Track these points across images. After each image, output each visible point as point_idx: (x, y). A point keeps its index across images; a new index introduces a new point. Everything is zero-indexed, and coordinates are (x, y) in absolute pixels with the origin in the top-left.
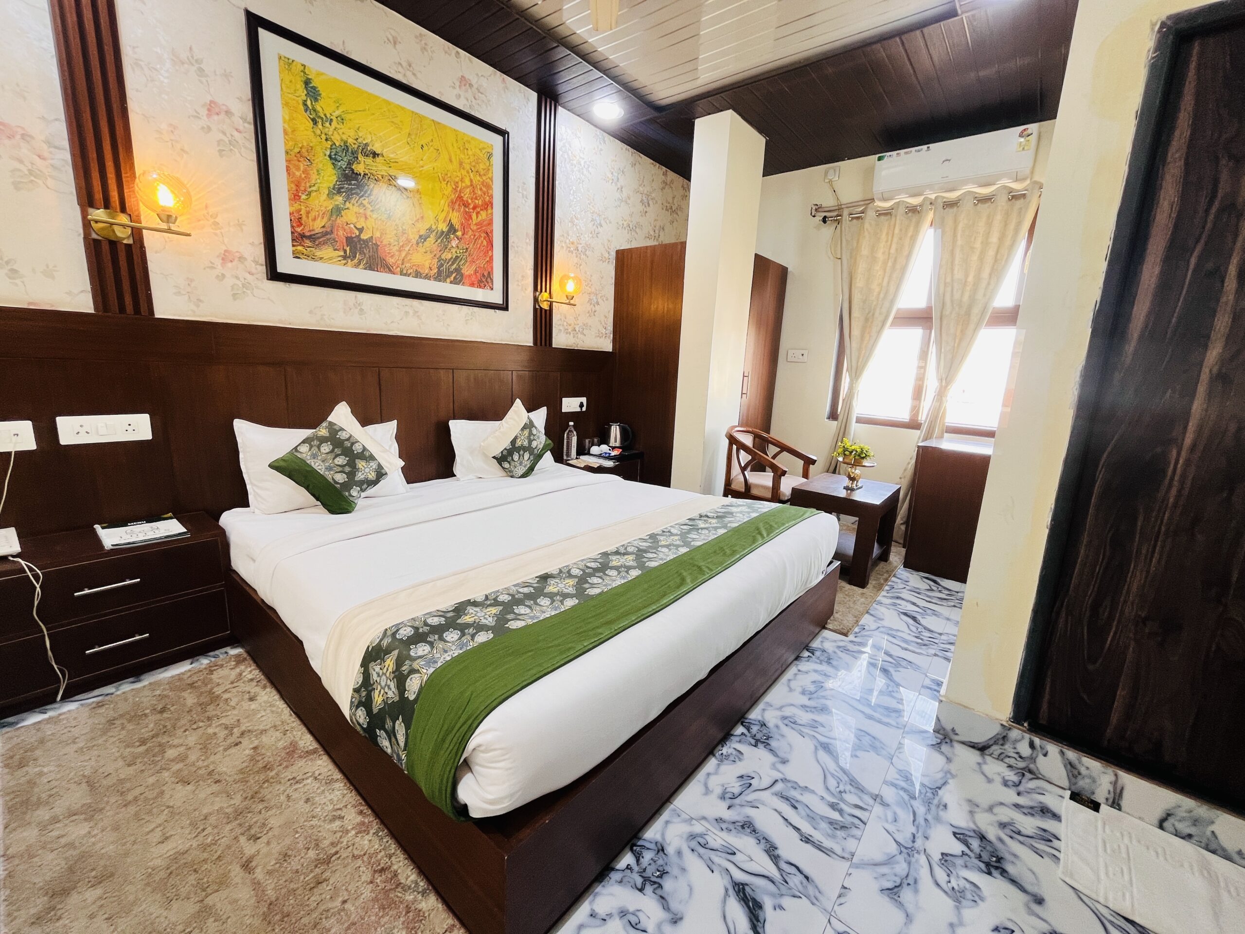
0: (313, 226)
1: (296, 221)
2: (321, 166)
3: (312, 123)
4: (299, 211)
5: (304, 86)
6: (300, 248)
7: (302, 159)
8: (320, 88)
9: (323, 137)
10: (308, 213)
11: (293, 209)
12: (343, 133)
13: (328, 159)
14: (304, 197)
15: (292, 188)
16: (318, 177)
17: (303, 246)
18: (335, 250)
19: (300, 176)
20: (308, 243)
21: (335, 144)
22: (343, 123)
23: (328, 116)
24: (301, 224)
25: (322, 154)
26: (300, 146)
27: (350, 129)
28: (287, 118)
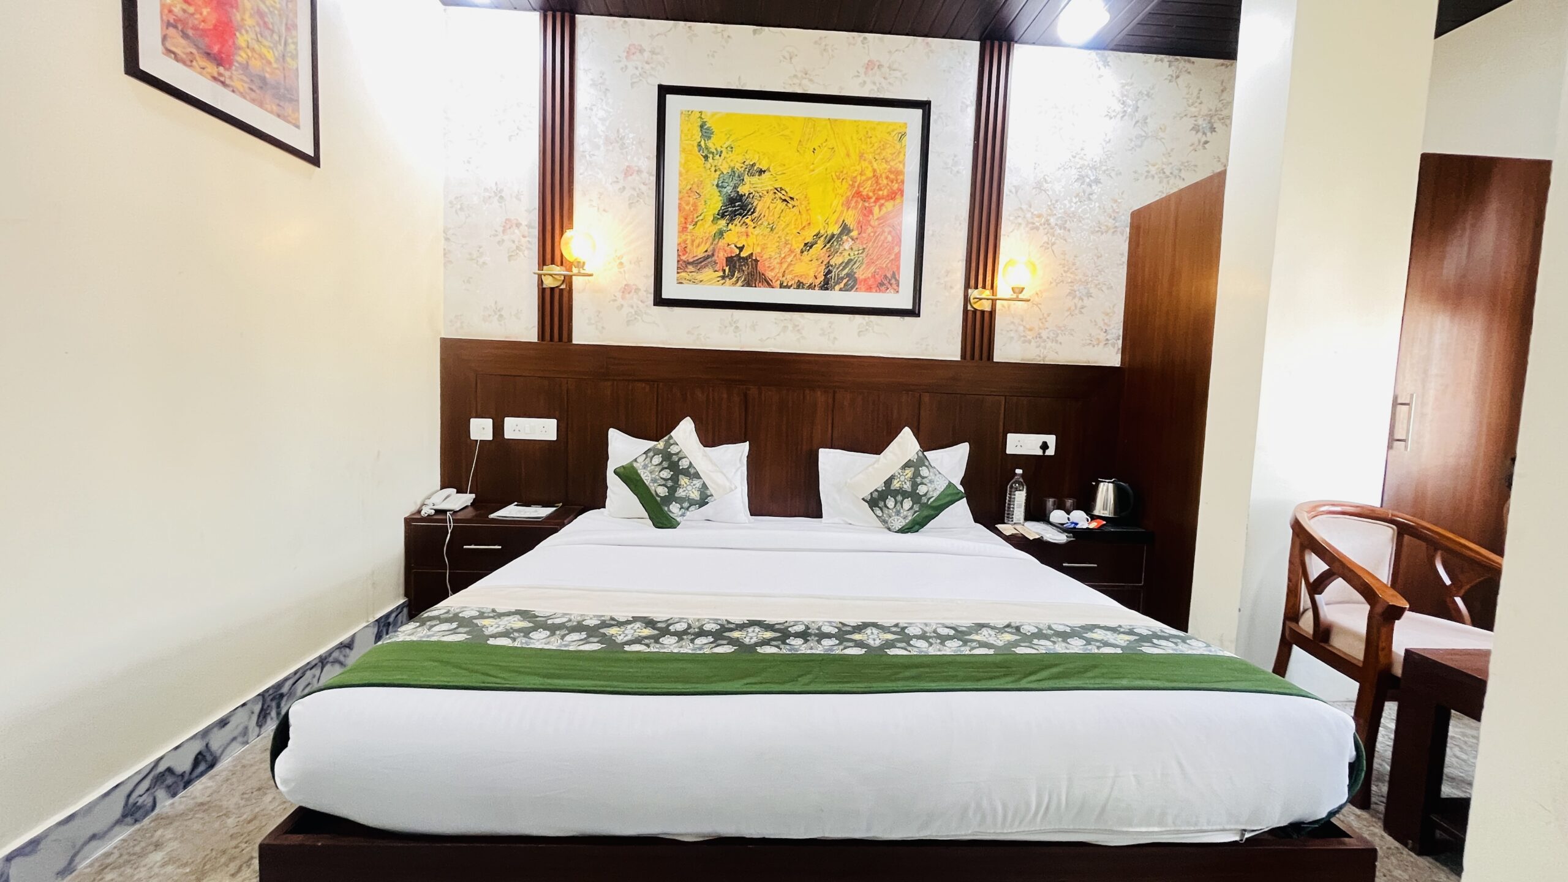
0: (696, 252)
1: (683, 249)
2: (708, 196)
3: (703, 159)
4: (685, 241)
5: (699, 129)
6: (683, 274)
7: (692, 194)
8: (714, 129)
9: (713, 169)
10: (693, 241)
11: (681, 240)
12: (732, 161)
13: (716, 188)
14: (691, 227)
15: (681, 221)
16: (705, 206)
17: (686, 271)
18: (716, 271)
19: (690, 209)
20: (691, 268)
21: (723, 173)
22: (732, 151)
23: (719, 149)
24: (687, 252)
25: (709, 185)
26: (692, 183)
27: (738, 154)
28: (683, 162)
